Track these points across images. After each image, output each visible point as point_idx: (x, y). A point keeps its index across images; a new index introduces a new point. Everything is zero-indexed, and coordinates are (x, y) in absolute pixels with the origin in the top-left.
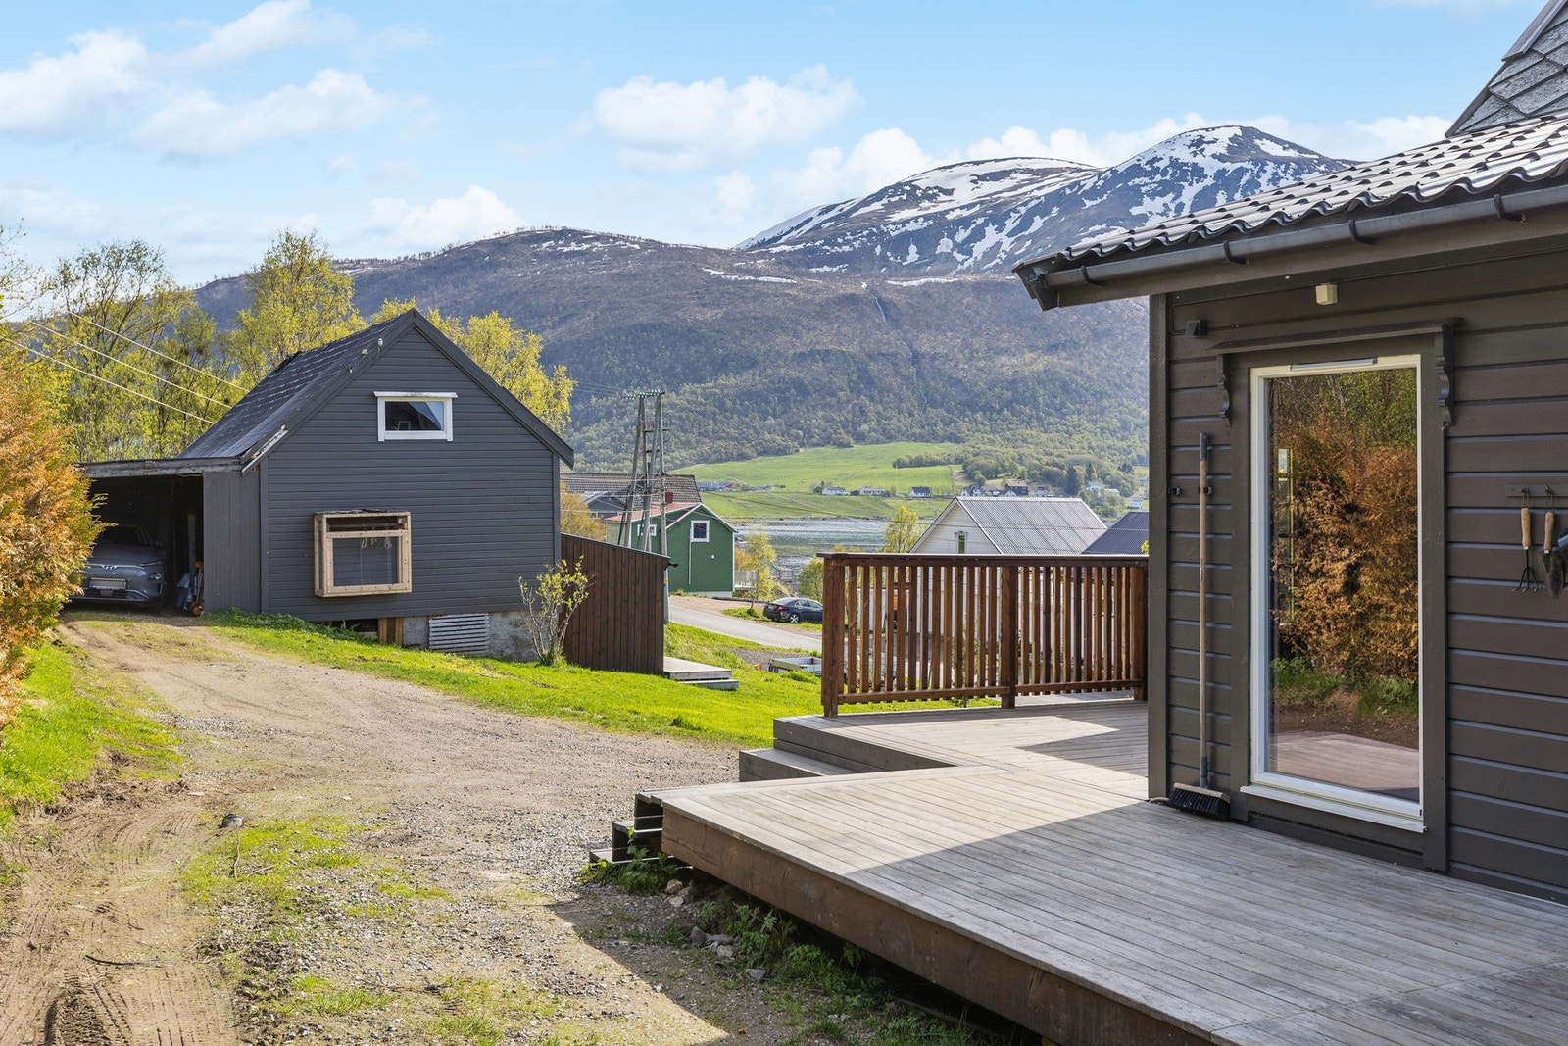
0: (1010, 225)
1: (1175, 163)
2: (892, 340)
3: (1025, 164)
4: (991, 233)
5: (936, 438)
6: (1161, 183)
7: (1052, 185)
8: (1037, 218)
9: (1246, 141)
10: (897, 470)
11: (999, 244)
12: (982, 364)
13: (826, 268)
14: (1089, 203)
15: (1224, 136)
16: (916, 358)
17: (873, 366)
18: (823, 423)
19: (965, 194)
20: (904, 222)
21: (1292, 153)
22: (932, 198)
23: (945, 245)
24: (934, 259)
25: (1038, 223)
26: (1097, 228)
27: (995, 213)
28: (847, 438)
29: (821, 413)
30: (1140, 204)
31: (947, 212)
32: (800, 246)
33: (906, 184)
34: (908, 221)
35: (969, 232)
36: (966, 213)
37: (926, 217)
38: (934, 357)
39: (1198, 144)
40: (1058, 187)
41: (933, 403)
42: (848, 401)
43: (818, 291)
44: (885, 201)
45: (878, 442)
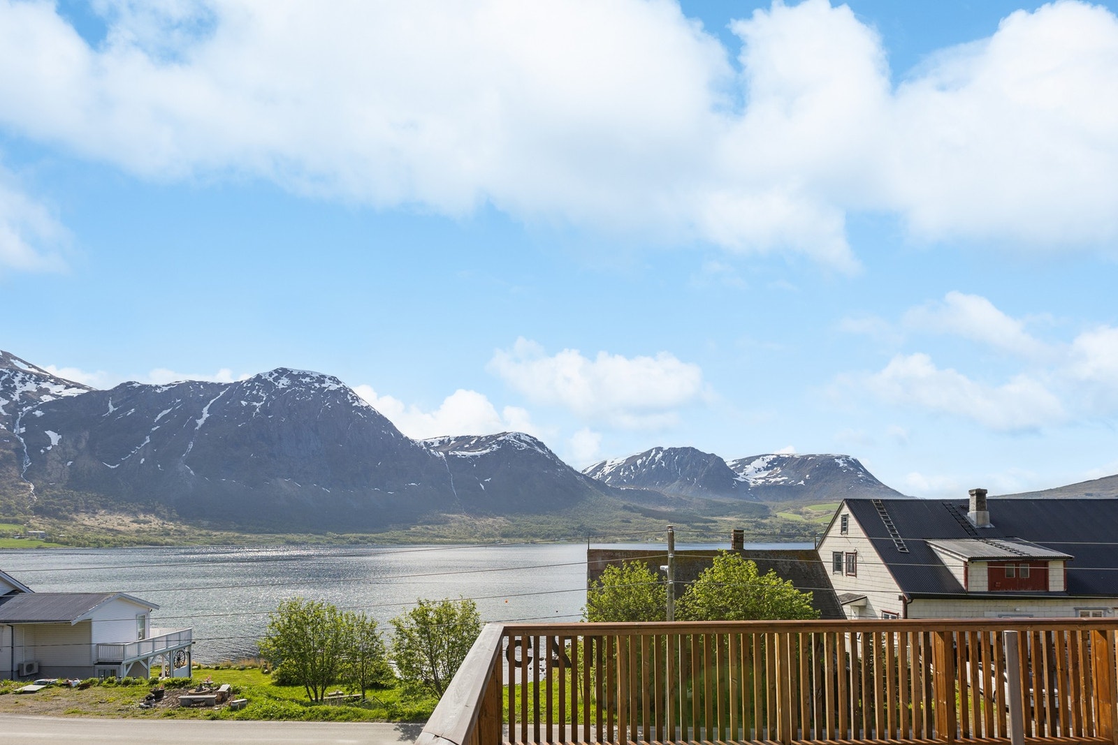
21: (33, 370)
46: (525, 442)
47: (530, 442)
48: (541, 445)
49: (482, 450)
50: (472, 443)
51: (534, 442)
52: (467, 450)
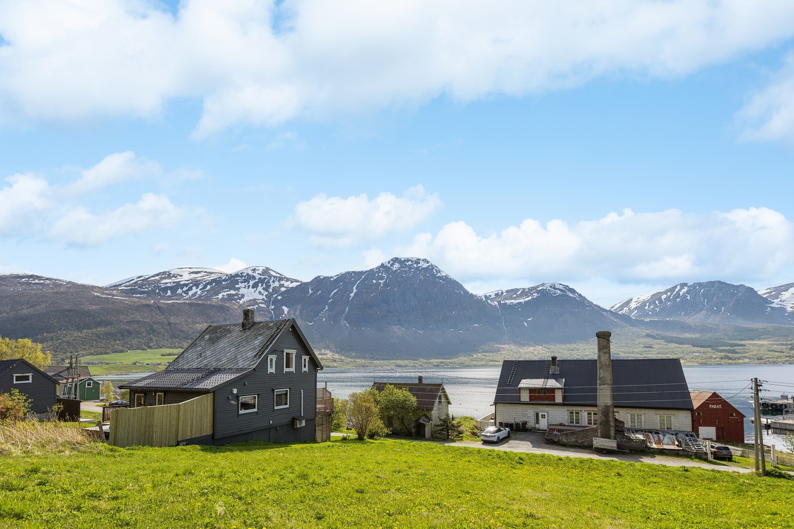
0: (200, 287)
1: (248, 274)
2: (161, 318)
3: (205, 270)
4: (194, 289)
5: (176, 347)
6: (244, 279)
7: (213, 277)
8: (208, 286)
9: (266, 271)
10: (162, 357)
11: (197, 292)
12: (191, 326)
13: (139, 295)
14: (224, 283)
15: (261, 269)
16: (169, 324)
17: (155, 326)
18: (137, 342)
19: (186, 277)
20: (166, 283)
21: (278, 275)
22: (175, 277)
23: (180, 291)
24: (176, 295)
25: (209, 287)
26: (226, 290)
27: (196, 283)
28: (145, 347)
29: (136, 340)
30: (238, 284)
31: (180, 281)
32: (130, 288)
33: (167, 272)
34: (168, 283)
35: (187, 288)
36: (186, 282)
37: (174, 283)
38: (175, 324)
39: (254, 270)
40: (215, 278)
41: (175, 337)
42: (146, 336)
43: (136, 302)
44: (160, 276)
45: (156, 348)
46: (559, 289)
47: (563, 289)
48: (573, 291)
49: (526, 298)
50: (518, 293)
51: (566, 289)
52: (514, 298)
